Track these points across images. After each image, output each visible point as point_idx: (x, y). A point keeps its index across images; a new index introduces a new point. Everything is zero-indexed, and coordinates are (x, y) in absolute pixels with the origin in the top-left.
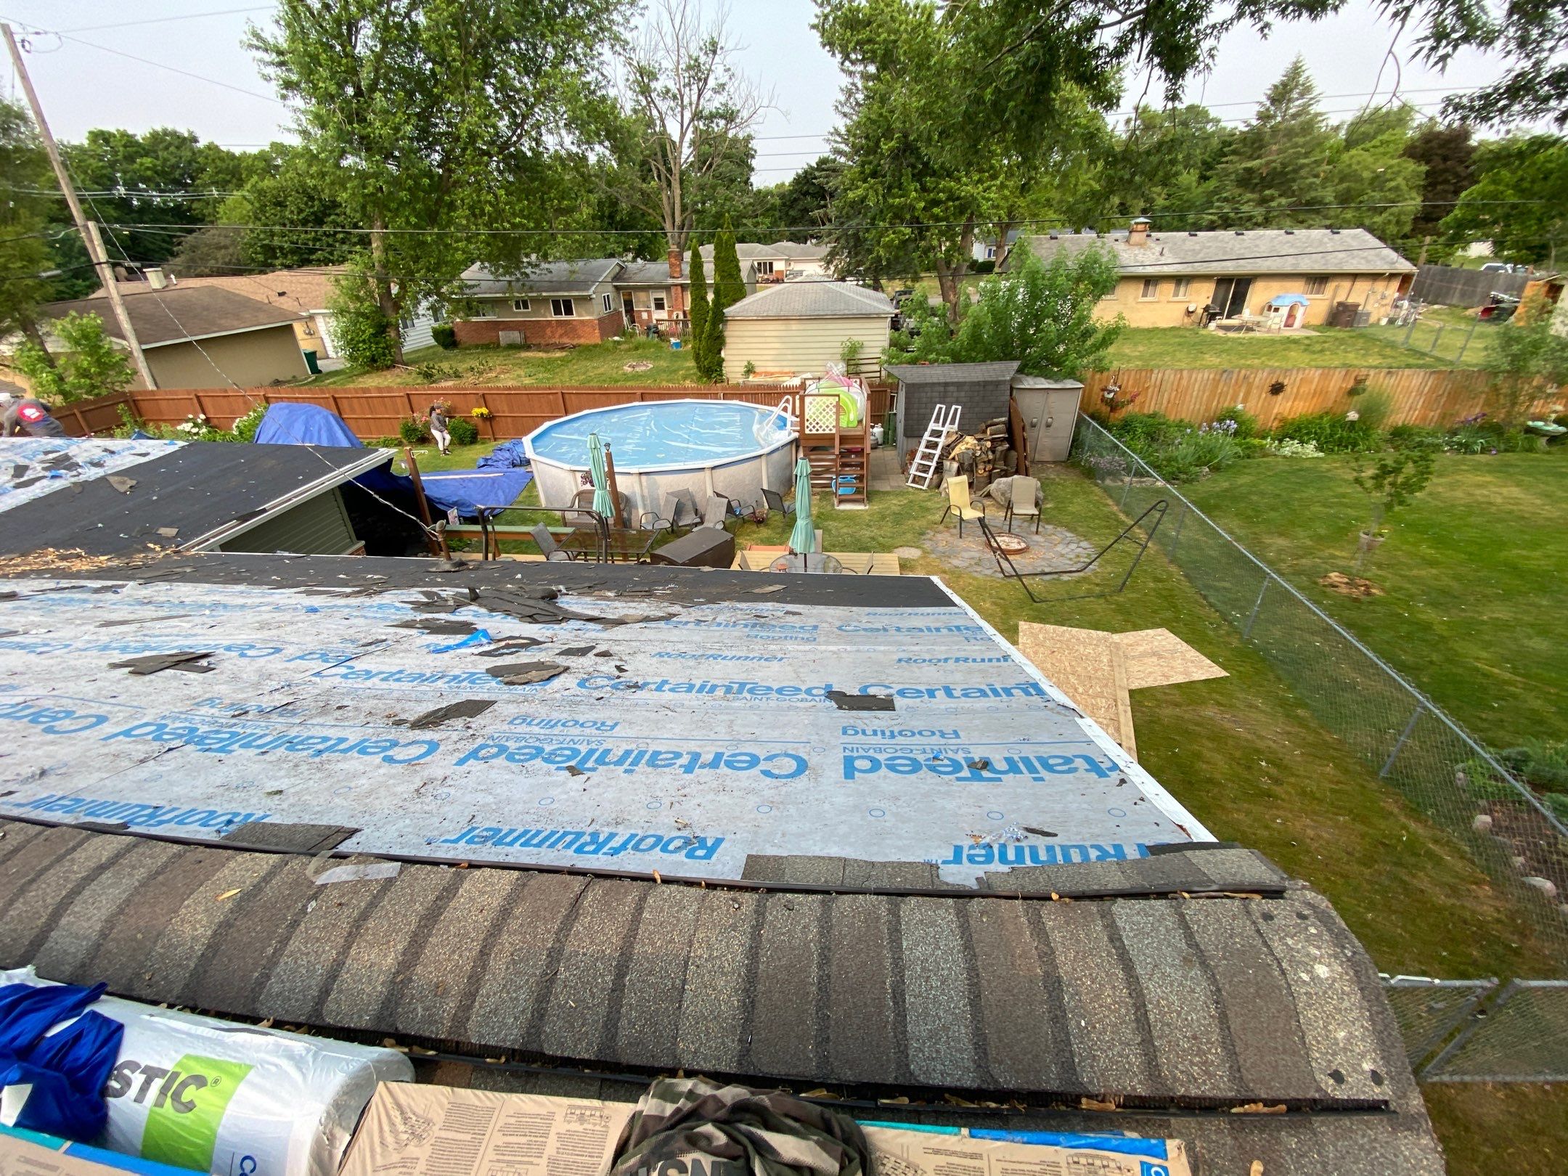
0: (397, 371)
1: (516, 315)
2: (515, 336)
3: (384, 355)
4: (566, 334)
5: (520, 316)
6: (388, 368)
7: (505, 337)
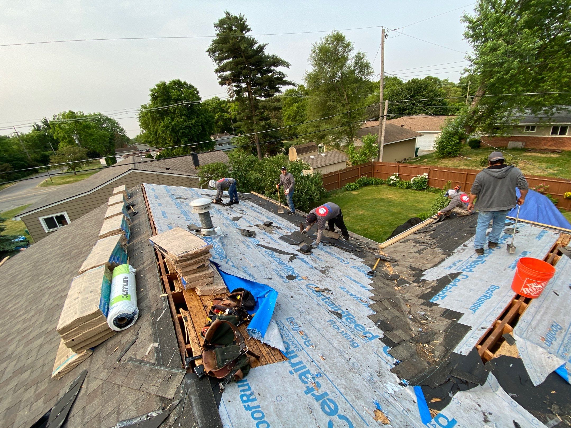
0: (458, 158)
1: (524, 134)
2: (520, 144)
3: (457, 151)
4: (555, 145)
5: (526, 134)
6: (455, 157)
7: (511, 144)
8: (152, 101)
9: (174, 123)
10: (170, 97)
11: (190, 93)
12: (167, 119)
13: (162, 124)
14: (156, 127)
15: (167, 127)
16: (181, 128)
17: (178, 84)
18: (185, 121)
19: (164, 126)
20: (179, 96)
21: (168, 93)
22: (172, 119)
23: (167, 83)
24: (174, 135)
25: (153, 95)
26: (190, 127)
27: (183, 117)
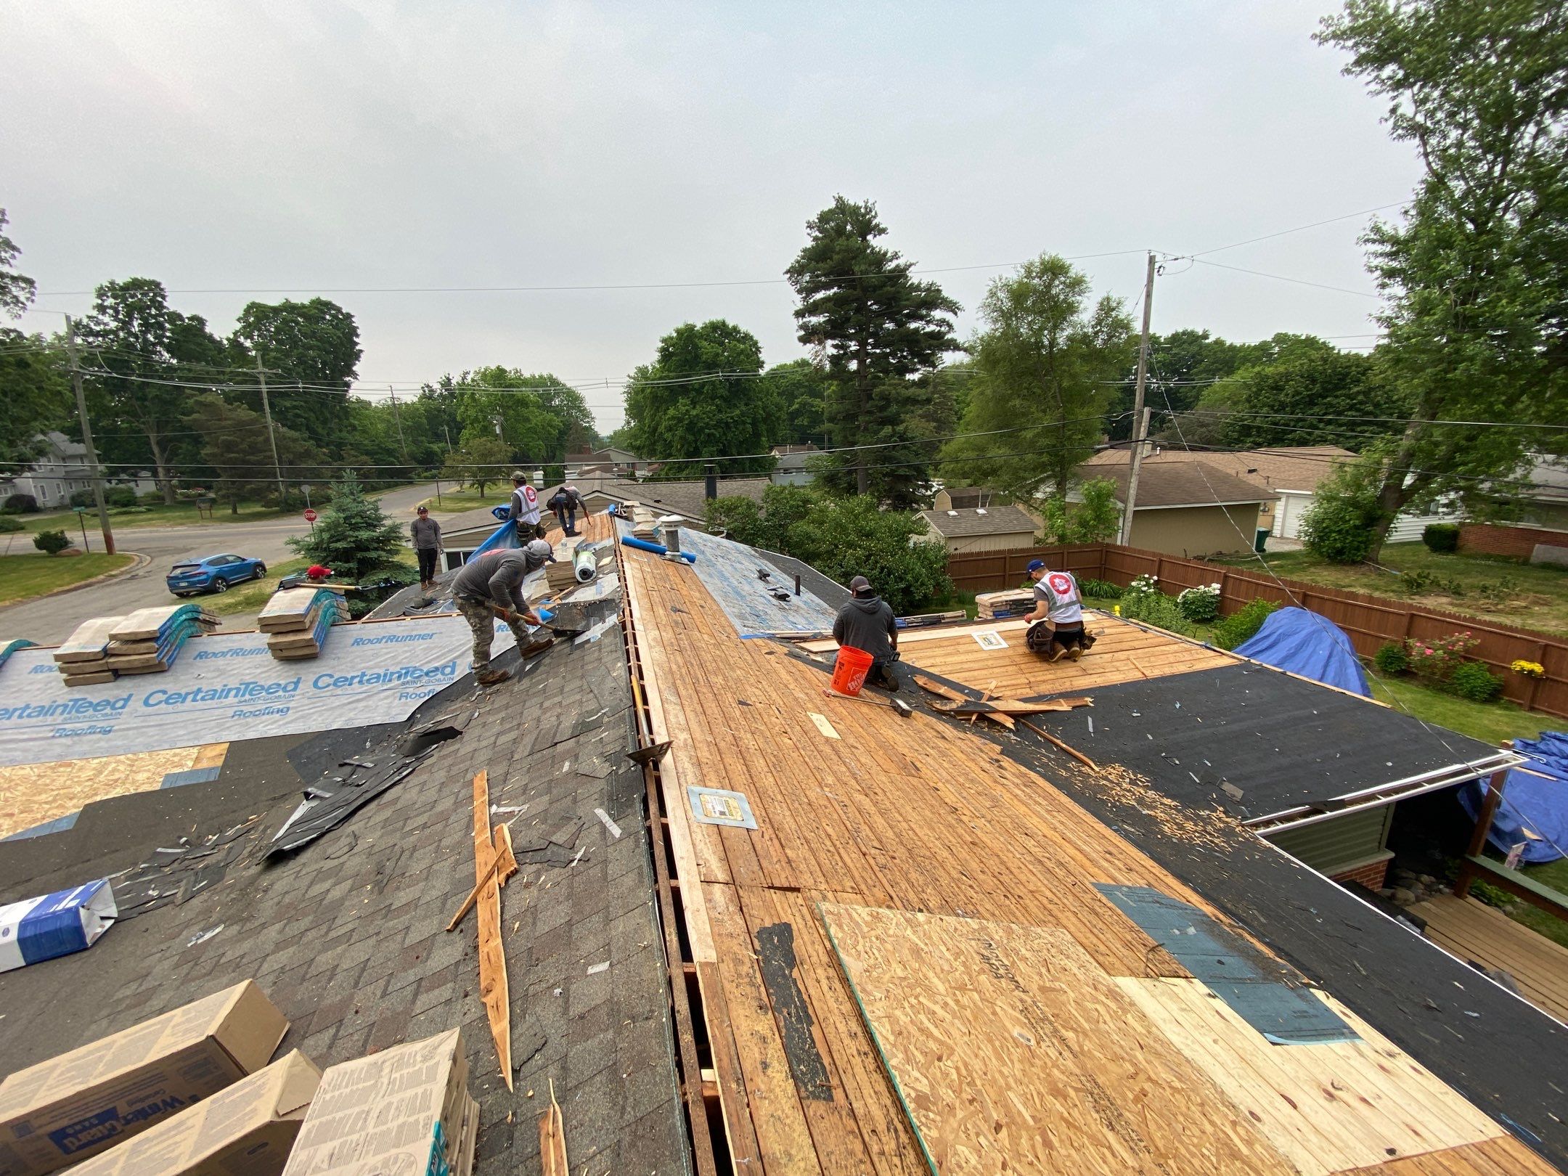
3: (1358, 549)
6: (1355, 564)
7: (1541, 552)
8: (659, 362)
9: (694, 412)
10: (697, 357)
11: (742, 351)
12: (683, 403)
13: (671, 412)
14: (657, 418)
15: (680, 420)
16: (707, 424)
17: (720, 331)
18: (720, 411)
19: (673, 418)
20: (717, 355)
21: (696, 347)
22: (694, 403)
23: (699, 326)
24: (691, 438)
25: (663, 350)
26: (727, 424)
27: (718, 401)
